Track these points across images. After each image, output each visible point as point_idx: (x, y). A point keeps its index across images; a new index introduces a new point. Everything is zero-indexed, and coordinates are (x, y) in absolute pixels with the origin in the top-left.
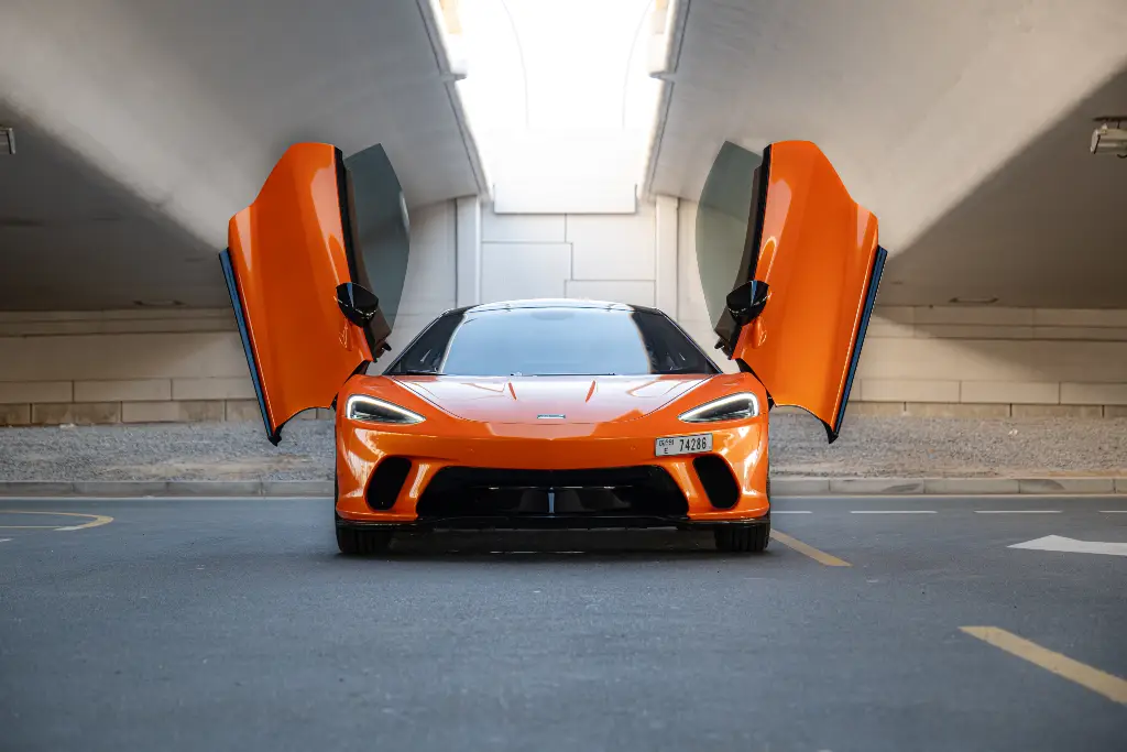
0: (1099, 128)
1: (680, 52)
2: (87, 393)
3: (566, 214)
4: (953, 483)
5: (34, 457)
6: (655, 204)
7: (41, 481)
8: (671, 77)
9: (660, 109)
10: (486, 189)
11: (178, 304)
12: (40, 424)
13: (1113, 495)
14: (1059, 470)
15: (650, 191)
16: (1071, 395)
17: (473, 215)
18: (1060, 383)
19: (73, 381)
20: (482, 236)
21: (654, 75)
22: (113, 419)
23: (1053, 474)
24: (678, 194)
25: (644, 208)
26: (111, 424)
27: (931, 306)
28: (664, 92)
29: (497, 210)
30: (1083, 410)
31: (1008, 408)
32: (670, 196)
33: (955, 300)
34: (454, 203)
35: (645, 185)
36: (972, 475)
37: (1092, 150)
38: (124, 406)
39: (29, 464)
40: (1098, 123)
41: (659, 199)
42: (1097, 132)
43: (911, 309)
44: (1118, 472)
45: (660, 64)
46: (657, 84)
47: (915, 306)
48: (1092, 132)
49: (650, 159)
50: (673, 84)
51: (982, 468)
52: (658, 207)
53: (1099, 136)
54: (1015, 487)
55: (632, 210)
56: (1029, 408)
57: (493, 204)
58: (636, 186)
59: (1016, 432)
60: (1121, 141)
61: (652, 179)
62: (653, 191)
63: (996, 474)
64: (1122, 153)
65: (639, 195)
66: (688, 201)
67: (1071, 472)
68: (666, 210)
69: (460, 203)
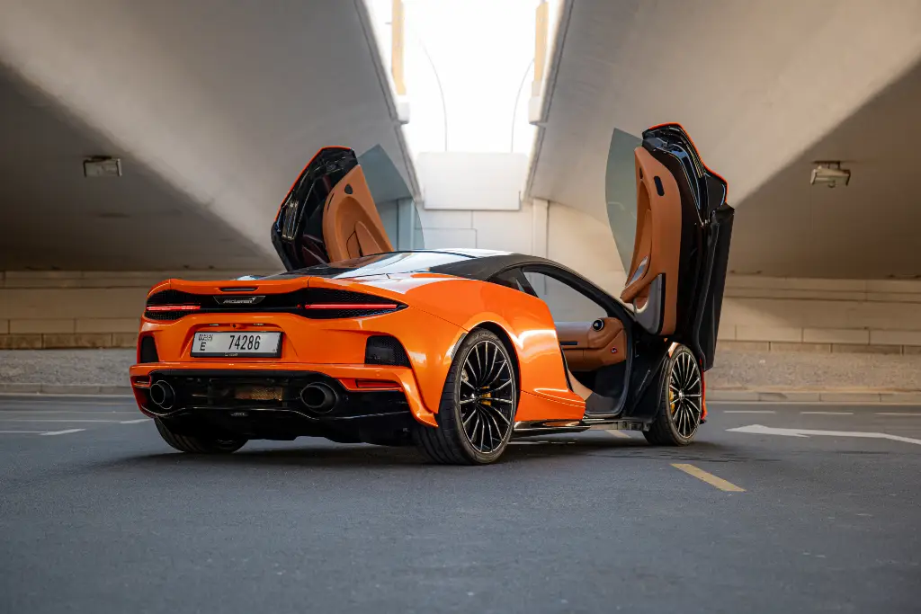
0: (816, 168)
1: (549, 110)
3: (472, 211)
8: (544, 125)
9: (536, 145)
10: (420, 194)
13: (819, 403)
14: (786, 387)
15: (529, 195)
16: (810, 336)
17: (409, 210)
18: (803, 329)
20: (415, 224)
21: (532, 123)
23: (783, 389)
24: (549, 198)
25: (525, 208)
28: (539, 133)
29: (427, 207)
30: (818, 347)
31: (768, 344)
32: (541, 199)
34: (397, 203)
35: (526, 192)
36: (730, 389)
37: (812, 181)
40: (816, 165)
41: (535, 201)
42: (815, 171)
44: (824, 389)
45: (537, 117)
46: (534, 129)
48: (811, 170)
49: (530, 176)
50: (545, 129)
51: (738, 385)
52: (534, 207)
53: (817, 173)
54: (756, 397)
55: (517, 208)
56: (782, 344)
57: (423, 203)
58: (520, 193)
59: (764, 361)
60: (830, 177)
61: (530, 189)
62: (531, 196)
63: (746, 389)
64: (831, 185)
65: (522, 197)
66: (554, 202)
67: (795, 388)
68: (539, 208)
69: (400, 202)
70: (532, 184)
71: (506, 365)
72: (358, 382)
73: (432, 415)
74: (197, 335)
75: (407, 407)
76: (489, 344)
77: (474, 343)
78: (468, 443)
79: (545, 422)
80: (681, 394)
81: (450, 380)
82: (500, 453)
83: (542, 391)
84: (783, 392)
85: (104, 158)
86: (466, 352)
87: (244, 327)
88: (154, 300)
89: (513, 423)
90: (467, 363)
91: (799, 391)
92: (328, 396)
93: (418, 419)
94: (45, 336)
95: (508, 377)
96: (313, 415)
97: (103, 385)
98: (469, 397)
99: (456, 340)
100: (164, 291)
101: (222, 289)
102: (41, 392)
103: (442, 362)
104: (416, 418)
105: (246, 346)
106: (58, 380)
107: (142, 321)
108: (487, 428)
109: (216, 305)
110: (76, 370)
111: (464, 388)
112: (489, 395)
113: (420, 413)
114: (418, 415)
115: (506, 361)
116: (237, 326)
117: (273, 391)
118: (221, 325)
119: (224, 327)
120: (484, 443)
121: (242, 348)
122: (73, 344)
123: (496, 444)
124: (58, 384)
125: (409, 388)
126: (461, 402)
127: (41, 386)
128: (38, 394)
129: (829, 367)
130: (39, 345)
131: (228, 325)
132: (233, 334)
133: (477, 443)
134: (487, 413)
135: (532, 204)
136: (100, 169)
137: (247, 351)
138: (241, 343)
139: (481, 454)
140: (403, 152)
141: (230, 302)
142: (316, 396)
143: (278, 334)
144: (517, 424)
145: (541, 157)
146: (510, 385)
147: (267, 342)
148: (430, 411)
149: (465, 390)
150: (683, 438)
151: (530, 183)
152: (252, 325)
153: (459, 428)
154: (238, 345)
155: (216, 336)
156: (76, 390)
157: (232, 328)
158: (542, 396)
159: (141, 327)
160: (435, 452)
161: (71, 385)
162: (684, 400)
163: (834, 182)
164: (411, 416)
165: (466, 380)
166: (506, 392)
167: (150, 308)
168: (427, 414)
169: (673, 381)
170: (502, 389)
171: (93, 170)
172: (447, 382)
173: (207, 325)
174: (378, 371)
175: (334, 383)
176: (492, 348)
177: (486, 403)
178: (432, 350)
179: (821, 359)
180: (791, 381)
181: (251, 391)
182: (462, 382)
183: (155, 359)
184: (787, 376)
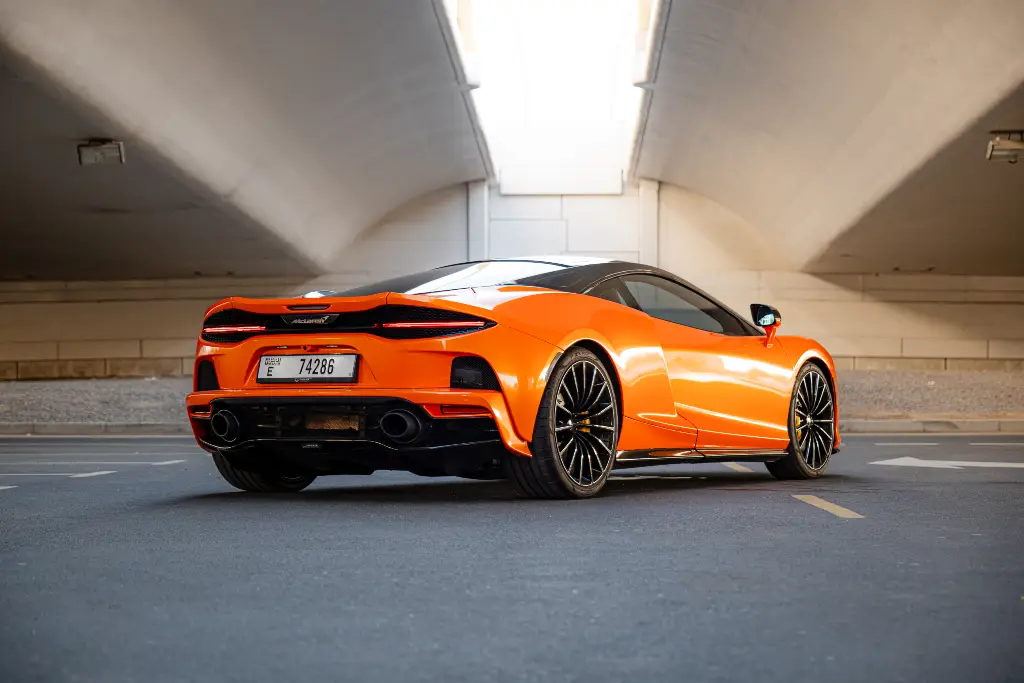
0: (993, 139)
1: (658, 68)
2: (153, 350)
3: (562, 195)
4: (872, 424)
5: (143, 404)
6: (639, 187)
7: (153, 423)
8: (652, 87)
9: (642, 111)
10: (494, 175)
11: (230, 274)
12: (111, 377)
13: (998, 433)
14: (958, 414)
15: (634, 175)
16: (997, 351)
17: (482, 197)
18: (988, 341)
19: (141, 341)
20: (489, 214)
21: (637, 85)
22: (175, 373)
23: (952, 417)
24: (657, 176)
25: (629, 191)
26: (173, 377)
27: (877, 275)
28: (645, 98)
29: (504, 190)
30: (1008, 364)
31: (943, 361)
32: (652, 180)
33: (897, 269)
34: (466, 187)
35: (630, 171)
36: (888, 417)
37: (988, 156)
38: (185, 361)
39: (141, 410)
40: (993, 136)
41: (642, 182)
42: (991, 143)
43: (860, 277)
44: (1005, 416)
45: (642, 76)
46: (639, 92)
47: (863, 274)
48: (987, 145)
49: (634, 150)
50: (652, 92)
51: (898, 413)
52: (641, 189)
53: (993, 146)
54: (920, 427)
55: (619, 191)
56: (962, 362)
57: (498, 186)
59: (933, 383)
60: (1011, 150)
61: (636, 166)
62: (638, 175)
63: (907, 417)
64: (1013, 160)
65: (625, 179)
66: (667, 184)
67: (968, 415)
68: (648, 191)
69: (470, 186)
70: (638, 160)
71: (606, 387)
72: (443, 408)
73: (525, 443)
74: (263, 359)
75: (498, 434)
76: (587, 364)
77: (570, 364)
78: (565, 473)
79: (651, 451)
80: (809, 420)
81: (545, 405)
82: (601, 485)
83: (649, 417)
84: (954, 421)
85: (104, 141)
86: (562, 374)
87: (315, 349)
88: (212, 321)
89: (614, 453)
90: (563, 386)
91: (975, 419)
92: (410, 424)
93: (511, 449)
94: (20, 365)
95: (609, 401)
96: (394, 445)
97: (109, 423)
98: (566, 424)
99: (551, 359)
100: (225, 311)
101: (290, 307)
102: (33, 433)
103: (535, 384)
104: (509, 447)
105: (318, 370)
106: (52, 418)
107: (200, 345)
108: (586, 458)
109: (285, 326)
110: (74, 405)
111: (560, 412)
112: (588, 421)
113: (512, 441)
114: (510, 444)
115: (607, 383)
116: (309, 348)
117: (348, 419)
118: (289, 347)
119: (293, 350)
120: (583, 475)
121: (314, 373)
122: (56, 375)
123: (596, 475)
124: (53, 423)
125: (500, 414)
126: (557, 429)
127: (33, 426)
128: (29, 435)
129: (1014, 389)
130: (12, 374)
131: (298, 347)
132: (302, 357)
133: (575, 474)
134: (587, 441)
135: (638, 187)
136: (98, 154)
137: (319, 375)
138: (313, 366)
139: (578, 486)
140: (472, 122)
141: (300, 322)
142: (397, 424)
143: (353, 357)
144: (619, 453)
145: (649, 126)
146: (611, 410)
147: (342, 366)
148: (522, 439)
149: (562, 416)
150: (812, 470)
151: (636, 160)
152: (324, 347)
153: (555, 456)
154: (310, 369)
155: (284, 360)
156: (79, 430)
157: (302, 351)
158: (649, 422)
159: (198, 351)
160: (529, 484)
161: (71, 423)
162: (813, 427)
163: (1016, 156)
164: (502, 445)
165: (562, 405)
166: (607, 418)
167: (208, 330)
168: (519, 442)
169: (800, 405)
170: (603, 414)
171: (91, 156)
172: (541, 408)
173: (275, 348)
174: (465, 396)
175: (416, 409)
176: (590, 369)
177: (584, 430)
178: (525, 373)
179: (1004, 379)
180: (966, 406)
181: (323, 421)
182: (558, 407)
183: (216, 386)
184: (960, 400)
